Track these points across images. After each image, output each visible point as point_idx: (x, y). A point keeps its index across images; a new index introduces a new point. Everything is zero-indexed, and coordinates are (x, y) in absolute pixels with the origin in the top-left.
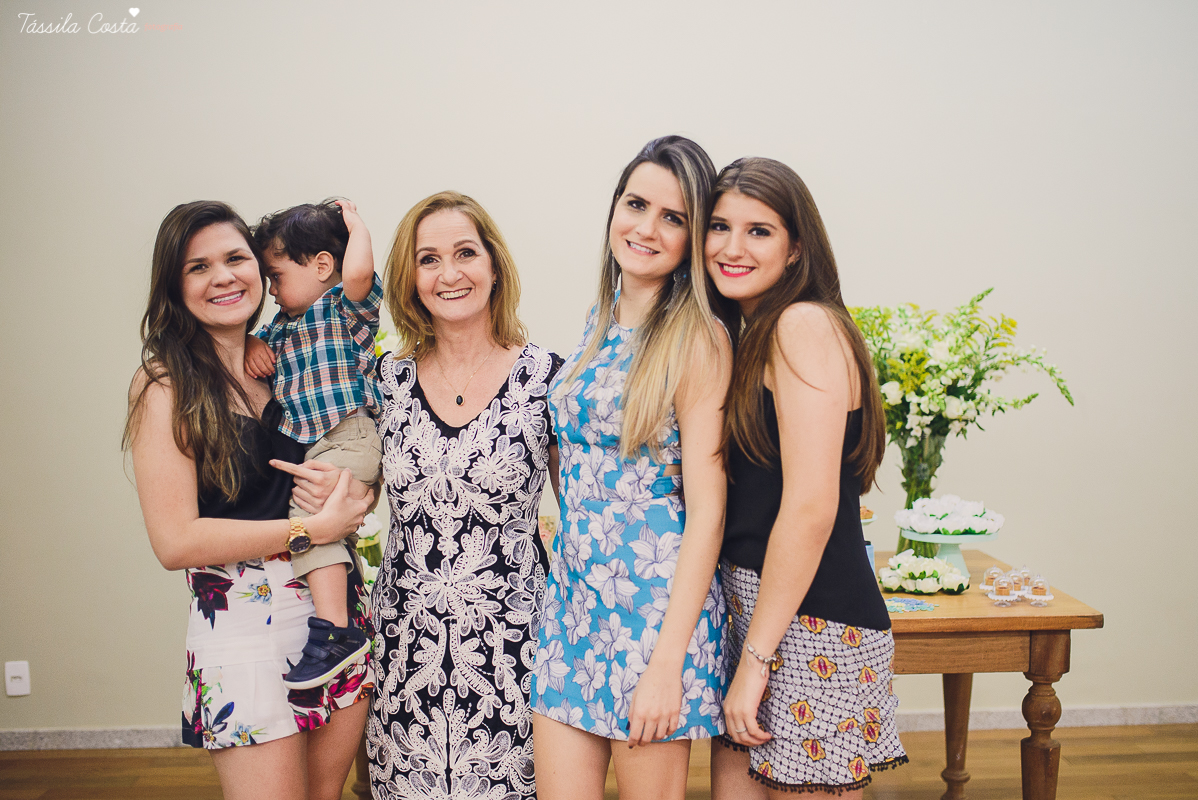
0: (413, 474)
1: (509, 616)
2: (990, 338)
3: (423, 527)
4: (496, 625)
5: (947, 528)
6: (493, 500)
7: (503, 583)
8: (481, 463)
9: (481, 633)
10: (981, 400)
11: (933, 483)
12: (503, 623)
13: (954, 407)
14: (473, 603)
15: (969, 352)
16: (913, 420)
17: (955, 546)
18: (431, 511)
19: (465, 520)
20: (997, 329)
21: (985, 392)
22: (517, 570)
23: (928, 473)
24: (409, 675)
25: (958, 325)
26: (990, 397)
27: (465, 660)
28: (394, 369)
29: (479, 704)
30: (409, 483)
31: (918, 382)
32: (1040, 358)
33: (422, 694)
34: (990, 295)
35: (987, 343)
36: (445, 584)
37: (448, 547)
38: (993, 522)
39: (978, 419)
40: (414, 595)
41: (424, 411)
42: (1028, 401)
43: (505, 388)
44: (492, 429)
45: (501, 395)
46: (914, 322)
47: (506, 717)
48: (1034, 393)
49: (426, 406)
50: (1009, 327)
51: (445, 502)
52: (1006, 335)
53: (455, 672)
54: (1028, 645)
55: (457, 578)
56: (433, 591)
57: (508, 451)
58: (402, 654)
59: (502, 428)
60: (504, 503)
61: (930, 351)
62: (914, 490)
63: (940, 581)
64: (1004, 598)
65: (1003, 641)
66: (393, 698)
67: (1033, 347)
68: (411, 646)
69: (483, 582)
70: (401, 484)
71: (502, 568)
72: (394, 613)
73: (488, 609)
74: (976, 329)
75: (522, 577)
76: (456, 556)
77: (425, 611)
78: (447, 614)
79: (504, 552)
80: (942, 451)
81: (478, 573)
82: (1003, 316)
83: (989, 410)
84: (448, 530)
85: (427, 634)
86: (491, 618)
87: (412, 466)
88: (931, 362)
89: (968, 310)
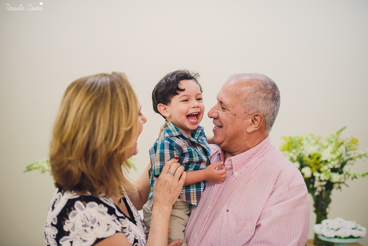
2: (348, 147)
5: (340, 235)
10: (346, 174)
11: (328, 210)
13: (335, 177)
15: (339, 153)
16: (317, 184)
20: (350, 143)
21: (347, 170)
23: (325, 206)
25: (332, 142)
26: (350, 172)
31: (318, 167)
34: (345, 129)
35: (346, 149)
38: (362, 232)
39: (346, 182)
46: (313, 141)
50: (355, 142)
52: (354, 145)
61: (322, 153)
62: (319, 214)
80: (331, 197)
82: (352, 137)
83: (350, 178)
88: (323, 159)
89: (336, 135)
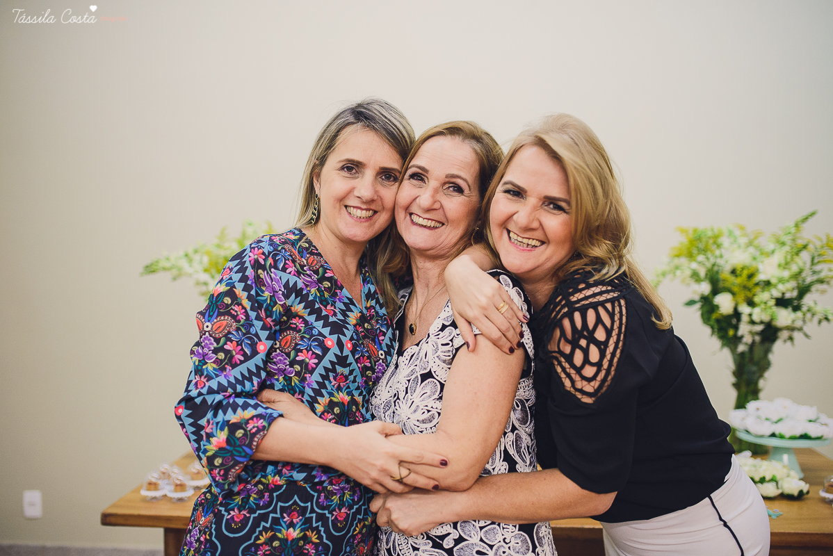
2: (816, 256)
5: (782, 432)
10: (808, 310)
11: (761, 383)
13: (783, 317)
15: (796, 268)
16: (744, 329)
20: (822, 247)
21: (811, 303)
23: (757, 375)
25: (783, 244)
26: (817, 308)
31: (750, 295)
34: (814, 218)
35: (813, 260)
38: (827, 427)
39: (805, 328)
46: (743, 241)
61: (761, 267)
62: (744, 389)
63: (780, 485)
74: (802, 248)
80: (771, 357)
82: (827, 235)
83: (816, 319)
88: (761, 277)
89: (793, 230)
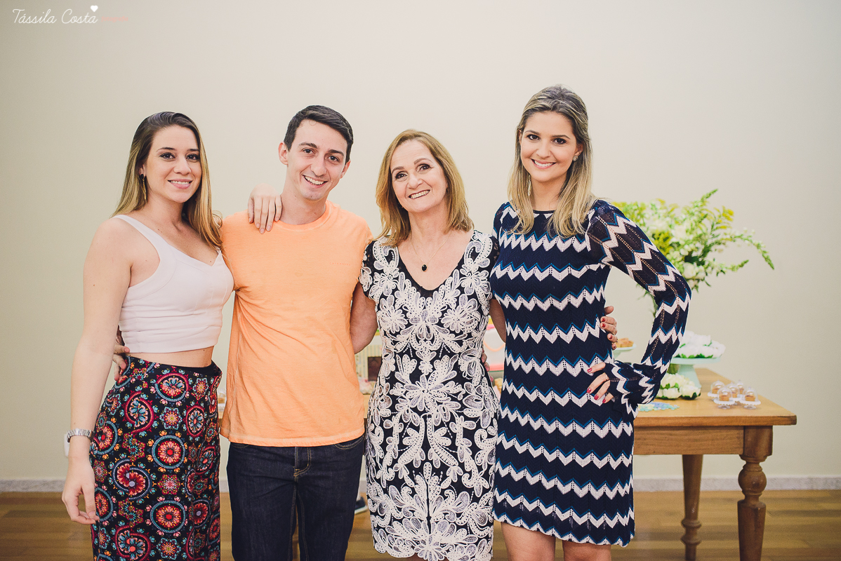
0: (403, 323)
1: (466, 412)
2: (715, 223)
3: (410, 356)
4: (457, 418)
5: (684, 354)
6: (457, 338)
7: (461, 389)
8: (450, 313)
9: (448, 423)
10: (709, 265)
12: (462, 417)
13: (690, 271)
14: (442, 403)
15: (700, 232)
17: (691, 366)
18: (415, 345)
19: (438, 351)
20: (720, 217)
21: (711, 260)
22: (471, 381)
24: (400, 453)
25: (692, 214)
26: (715, 263)
27: (437, 442)
28: (383, 253)
29: (447, 472)
30: (401, 329)
32: (750, 237)
33: (410, 466)
34: (715, 194)
35: (712, 227)
36: (423, 391)
37: (425, 367)
38: (717, 350)
39: (706, 279)
40: (402, 400)
41: (408, 280)
42: (742, 266)
43: (462, 262)
44: (455, 290)
45: (459, 267)
46: (662, 212)
47: (466, 481)
48: (745, 260)
49: (408, 276)
50: (728, 215)
51: (425, 340)
52: (726, 221)
53: (431, 451)
54: (742, 436)
55: (431, 387)
56: (415, 396)
57: (467, 305)
58: (394, 441)
59: (461, 289)
60: (465, 339)
61: (673, 232)
63: (680, 390)
64: (725, 403)
65: (724, 433)
66: (390, 469)
67: (745, 229)
68: (401, 434)
69: (448, 389)
70: (395, 329)
71: (460, 379)
72: (389, 412)
73: (452, 407)
74: (705, 217)
75: (473, 386)
76: (430, 373)
77: (410, 410)
78: (424, 411)
79: (462, 369)
81: (445, 383)
82: (724, 208)
83: (714, 272)
84: (426, 358)
85: (412, 426)
86: (454, 413)
87: (402, 318)
88: (674, 240)
89: (700, 204)
